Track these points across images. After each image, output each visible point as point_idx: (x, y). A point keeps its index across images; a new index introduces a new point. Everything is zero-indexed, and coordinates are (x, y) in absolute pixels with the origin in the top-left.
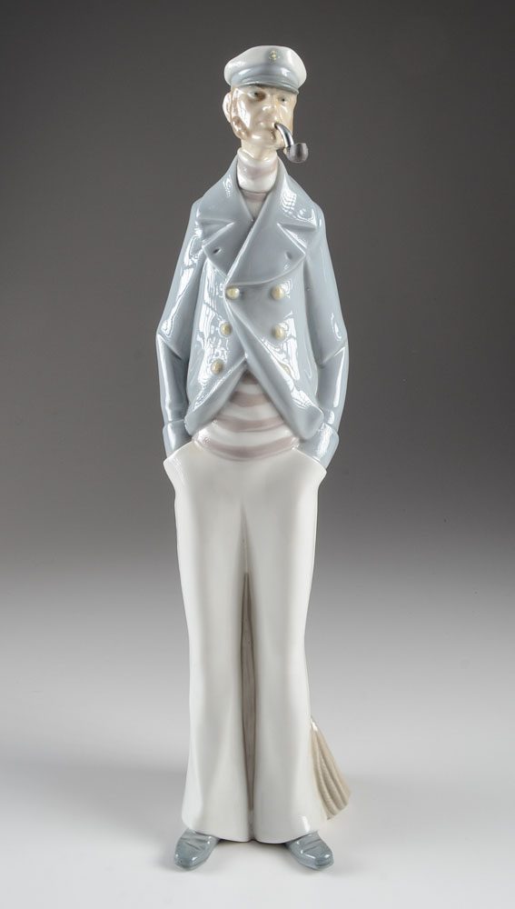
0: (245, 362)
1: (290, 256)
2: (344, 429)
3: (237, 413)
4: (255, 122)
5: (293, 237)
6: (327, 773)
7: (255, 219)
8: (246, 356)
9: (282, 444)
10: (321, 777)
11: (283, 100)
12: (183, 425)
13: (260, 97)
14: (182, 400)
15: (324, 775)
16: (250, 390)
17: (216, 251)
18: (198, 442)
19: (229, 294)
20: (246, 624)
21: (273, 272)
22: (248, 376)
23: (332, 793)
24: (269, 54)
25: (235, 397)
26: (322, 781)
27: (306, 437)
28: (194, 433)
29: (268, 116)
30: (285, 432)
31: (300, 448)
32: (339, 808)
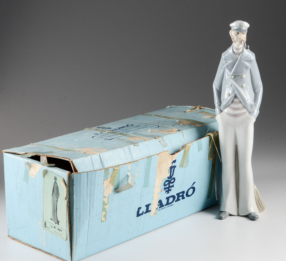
0: (235, 94)
1: (246, 68)
2: (261, 109)
3: (233, 105)
4: (237, 40)
5: (247, 63)
6: (258, 199)
7: (237, 59)
8: (236, 92)
9: (244, 113)
10: (257, 200)
11: (244, 34)
12: (220, 108)
13: (238, 33)
14: (220, 102)
15: (257, 199)
16: (236, 100)
17: (228, 67)
18: (224, 113)
19: (231, 77)
20: (236, 157)
21: (242, 72)
22: (236, 97)
23: (260, 206)
24: (240, 24)
25: (232, 102)
26: (257, 201)
27: (250, 111)
28: (223, 110)
29: (240, 39)
30: (245, 110)
31: (249, 114)
32: (263, 210)
